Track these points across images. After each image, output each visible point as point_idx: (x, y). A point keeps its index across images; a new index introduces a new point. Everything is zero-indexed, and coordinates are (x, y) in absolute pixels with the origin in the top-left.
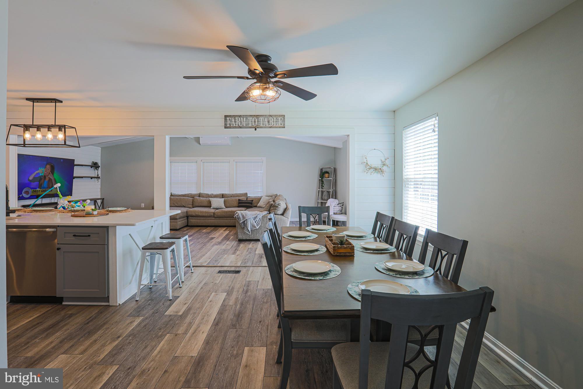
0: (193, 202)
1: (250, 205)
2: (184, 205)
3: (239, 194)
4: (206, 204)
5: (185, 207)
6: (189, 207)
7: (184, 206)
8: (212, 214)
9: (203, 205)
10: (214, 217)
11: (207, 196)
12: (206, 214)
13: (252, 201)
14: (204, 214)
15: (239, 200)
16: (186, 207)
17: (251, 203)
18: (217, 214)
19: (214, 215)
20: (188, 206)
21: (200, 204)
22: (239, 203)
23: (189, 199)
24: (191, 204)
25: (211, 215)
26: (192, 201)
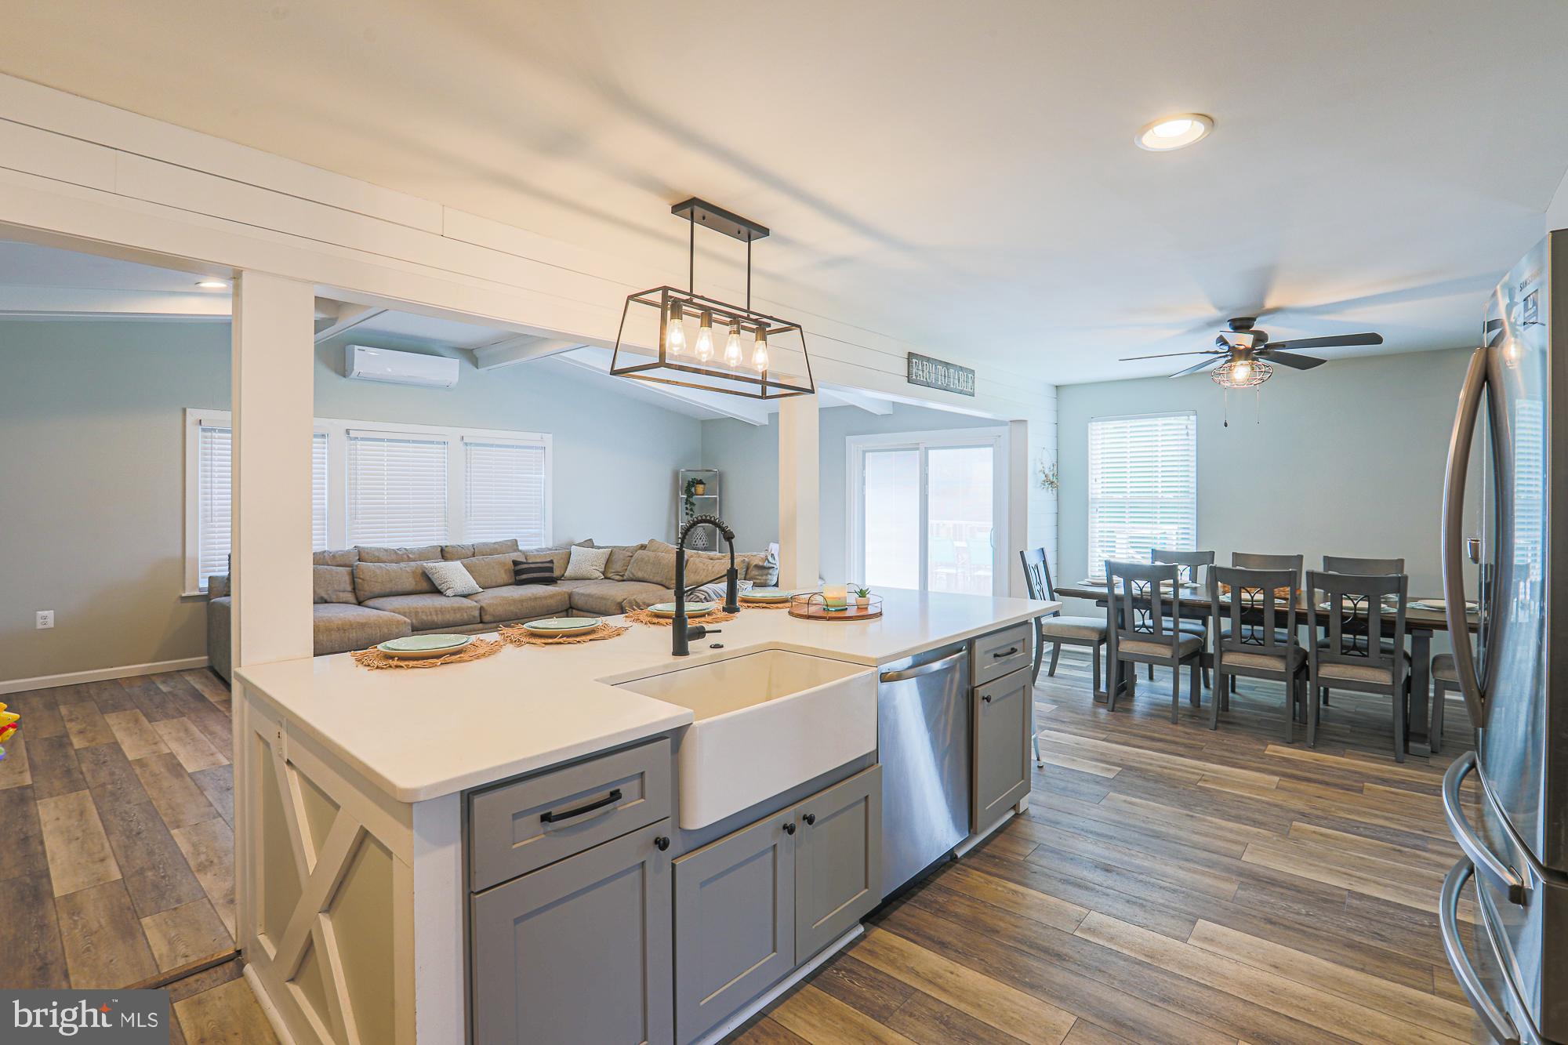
0: (353, 582)
1: (547, 574)
2: (326, 597)
3: (496, 546)
4: (409, 583)
5: (326, 602)
6: (344, 600)
7: (322, 598)
8: (477, 613)
9: (400, 588)
10: (481, 622)
11: (394, 557)
12: (458, 615)
13: (551, 562)
14: (449, 617)
15: (515, 563)
16: (332, 603)
17: (551, 570)
18: (492, 610)
19: (481, 615)
20: (337, 595)
21: (388, 587)
22: (517, 573)
23: (337, 573)
24: (349, 588)
25: (474, 617)
26: (347, 578)
